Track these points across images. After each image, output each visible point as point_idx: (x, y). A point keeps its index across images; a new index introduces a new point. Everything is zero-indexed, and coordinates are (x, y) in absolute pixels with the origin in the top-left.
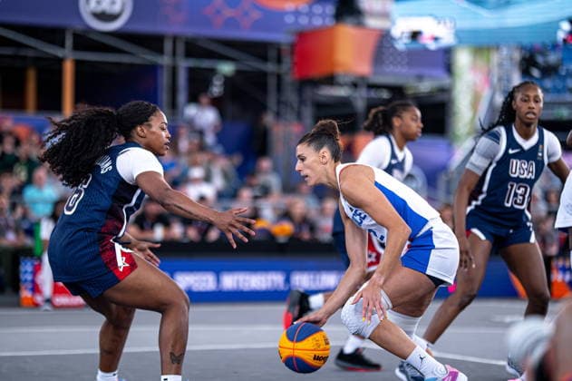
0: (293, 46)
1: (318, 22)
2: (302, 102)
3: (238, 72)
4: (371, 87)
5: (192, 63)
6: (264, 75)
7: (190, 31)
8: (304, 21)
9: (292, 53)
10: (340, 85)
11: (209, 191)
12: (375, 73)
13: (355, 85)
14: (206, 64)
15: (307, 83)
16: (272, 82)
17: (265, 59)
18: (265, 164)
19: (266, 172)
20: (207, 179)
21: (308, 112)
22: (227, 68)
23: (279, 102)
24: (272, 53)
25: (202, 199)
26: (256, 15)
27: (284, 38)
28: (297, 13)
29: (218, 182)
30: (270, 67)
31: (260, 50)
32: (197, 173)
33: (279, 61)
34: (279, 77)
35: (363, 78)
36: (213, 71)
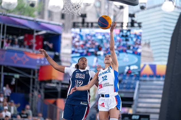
0: (38, 70)
1: (47, 63)
2: (41, 88)
3: (20, 77)
4: (63, 84)
5: (6, 74)
6: (29, 78)
7: (6, 64)
8: (42, 62)
9: (38, 72)
10: (54, 83)
11: (9, 114)
12: (64, 80)
13: (58, 83)
14: (10, 74)
15: (42, 82)
16: (31, 80)
17: (30, 74)
18: (28, 107)
19: (28, 109)
20: (9, 110)
21: (42, 91)
22: (17, 76)
23: (33, 87)
24: (32, 72)
25: (7, 116)
26: (27, 60)
27: (36, 68)
28: (40, 60)
29: (12, 112)
30: (31, 76)
31: (28, 71)
32: (6, 108)
33: (34, 74)
34: (34, 80)
35: (60, 81)
36: (13, 77)
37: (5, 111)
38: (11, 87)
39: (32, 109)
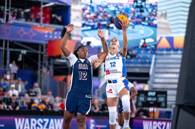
0: (46, 45)
1: (56, 37)
2: (49, 64)
3: (27, 53)
5: (12, 50)
6: (37, 54)
7: (11, 39)
8: (51, 37)
9: (46, 47)
10: (64, 59)
11: (16, 92)
14: (16, 50)
15: (51, 57)
16: (40, 56)
17: (38, 49)
18: (36, 84)
19: (36, 87)
20: (17, 89)
21: (51, 67)
22: (24, 52)
23: (42, 64)
24: (40, 47)
25: (14, 95)
26: (35, 34)
27: (44, 43)
28: (49, 34)
29: (20, 90)
30: (39, 52)
31: (36, 46)
32: (13, 86)
33: (42, 50)
34: (42, 55)
36: (20, 52)
37: (12, 89)
38: (18, 63)
39: (40, 87)
